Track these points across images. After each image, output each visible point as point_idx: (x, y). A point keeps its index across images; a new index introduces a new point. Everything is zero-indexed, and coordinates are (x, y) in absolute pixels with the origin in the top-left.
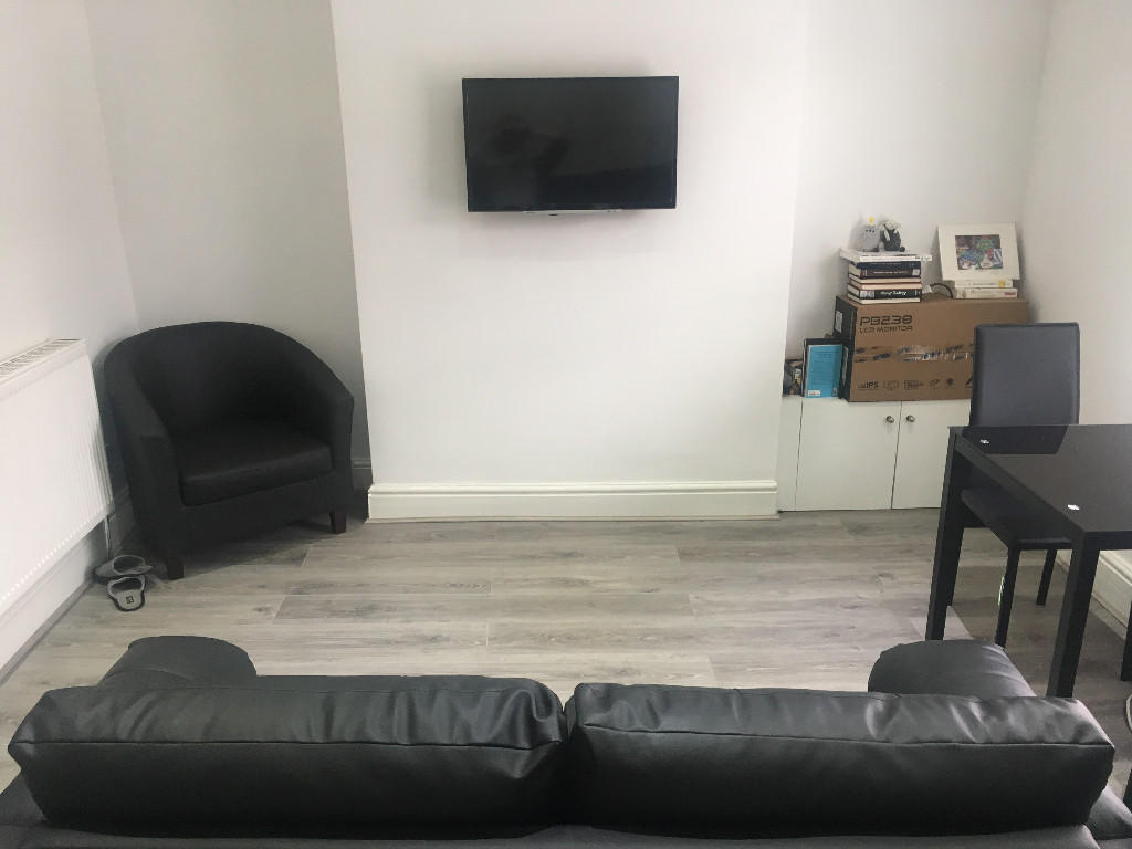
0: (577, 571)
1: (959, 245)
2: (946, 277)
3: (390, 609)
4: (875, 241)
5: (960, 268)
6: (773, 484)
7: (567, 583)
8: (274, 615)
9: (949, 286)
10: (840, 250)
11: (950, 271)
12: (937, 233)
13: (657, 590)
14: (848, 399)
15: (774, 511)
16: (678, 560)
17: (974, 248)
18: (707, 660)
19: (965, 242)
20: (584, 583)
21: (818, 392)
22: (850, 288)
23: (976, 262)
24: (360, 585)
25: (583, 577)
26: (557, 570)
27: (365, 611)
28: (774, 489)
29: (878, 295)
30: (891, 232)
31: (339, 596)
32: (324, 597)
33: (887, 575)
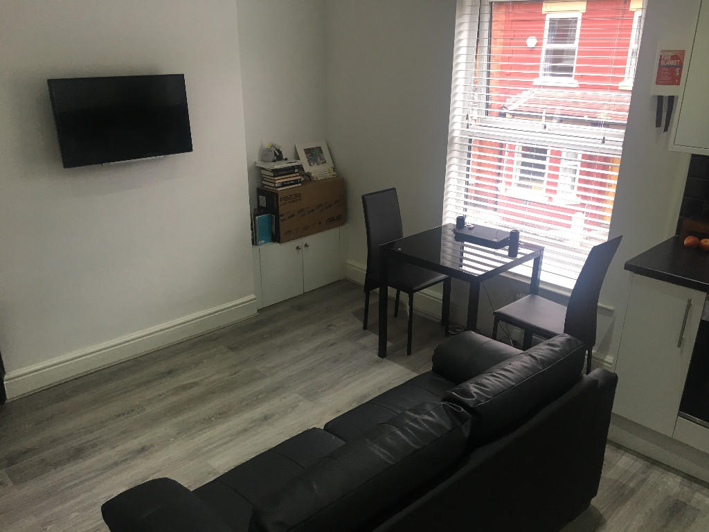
0: (184, 378)
1: (306, 153)
2: (306, 171)
3: (93, 446)
4: (273, 157)
5: (310, 165)
6: (253, 296)
7: (185, 388)
9: (308, 175)
10: (255, 162)
11: (307, 169)
12: (295, 148)
13: (238, 372)
14: (279, 242)
15: (256, 311)
16: (232, 352)
17: (313, 154)
18: (297, 395)
19: (308, 151)
20: (196, 384)
21: (263, 242)
22: (264, 182)
23: (315, 161)
24: (54, 441)
25: (193, 381)
26: (171, 383)
27: (77, 454)
28: (255, 299)
29: (283, 185)
30: (278, 151)
33: (330, 326)
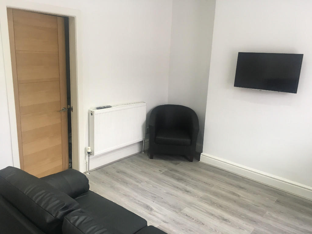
0: (240, 192)
7: (234, 194)
8: (161, 173)
13: (258, 206)
16: (274, 202)
20: (239, 196)
24: (184, 174)
31: (178, 174)
32: (174, 173)
